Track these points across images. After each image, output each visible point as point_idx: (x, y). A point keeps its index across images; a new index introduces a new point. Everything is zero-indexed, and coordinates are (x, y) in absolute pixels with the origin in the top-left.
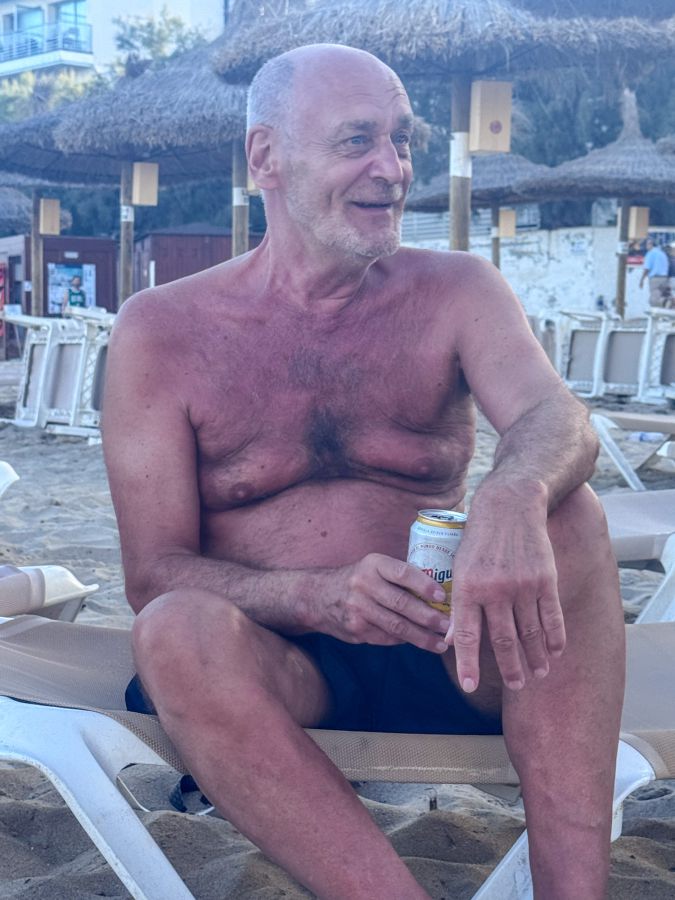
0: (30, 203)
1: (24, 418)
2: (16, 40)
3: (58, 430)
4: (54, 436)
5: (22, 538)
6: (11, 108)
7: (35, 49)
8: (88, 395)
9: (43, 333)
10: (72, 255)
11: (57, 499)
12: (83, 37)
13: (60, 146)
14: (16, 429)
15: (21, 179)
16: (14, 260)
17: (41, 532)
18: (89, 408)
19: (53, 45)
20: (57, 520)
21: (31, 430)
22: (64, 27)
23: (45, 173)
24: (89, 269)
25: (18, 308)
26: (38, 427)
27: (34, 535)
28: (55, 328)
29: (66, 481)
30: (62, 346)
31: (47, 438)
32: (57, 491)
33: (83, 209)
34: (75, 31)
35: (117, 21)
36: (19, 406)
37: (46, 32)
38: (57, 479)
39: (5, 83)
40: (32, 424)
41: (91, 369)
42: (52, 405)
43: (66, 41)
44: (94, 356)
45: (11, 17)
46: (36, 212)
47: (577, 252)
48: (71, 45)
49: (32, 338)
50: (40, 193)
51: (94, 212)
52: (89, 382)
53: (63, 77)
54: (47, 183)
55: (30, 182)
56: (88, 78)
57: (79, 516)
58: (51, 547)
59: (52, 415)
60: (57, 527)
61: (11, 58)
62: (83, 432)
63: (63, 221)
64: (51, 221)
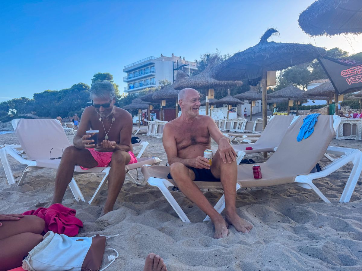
0: (148, 105)
1: (148, 134)
2: (145, 83)
3: (152, 136)
4: (152, 137)
5: (149, 151)
6: (145, 92)
7: (148, 84)
8: (156, 131)
9: (150, 123)
10: (153, 112)
11: (153, 146)
12: (154, 83)
13: (153, 98)
14: (147, 136)
15: (147, 102)
16: (145, 113)
17: (151, 151)
18: (157, 133)
19: (150, 84)
20: (153, 149)
21: (149, 136)
22: (152, 81)
23: (151, 102)
24: (155, 114)
25: (146, 119)
26: (150, 136)
27: (150, 151)
28: (152, 122)
29: (154, 143)
30: (153, 125)
31: (151, 137)
32: (153, 145)
33: (155, 106)
34: (153, 82)
35: (159, 81)
36: (147, 133)
37: (150, 82)
38: (153, 143)
39: (144, 89)
40: (149, 135)
41: (157, 128)
42: (152, 133)
43: (152, 83)
44: (157, 126)
45: (145, 80)
46: (149, 107)
47: (221, 111)
48: (153, 84)
49: (149, 124)
50: (150, 104)
51: (156, 106)
52: (157, 129)
53: (152, 88)
54: (151, 103)
55: (148, 103)
56: (155, 88)
57: (156, 148)
58: (153, 153)
59: (152, 134)
60: (154, 150)
61: (145, 86)
62: (156, 136)
63: (153, 108)
64: (151, 108)
